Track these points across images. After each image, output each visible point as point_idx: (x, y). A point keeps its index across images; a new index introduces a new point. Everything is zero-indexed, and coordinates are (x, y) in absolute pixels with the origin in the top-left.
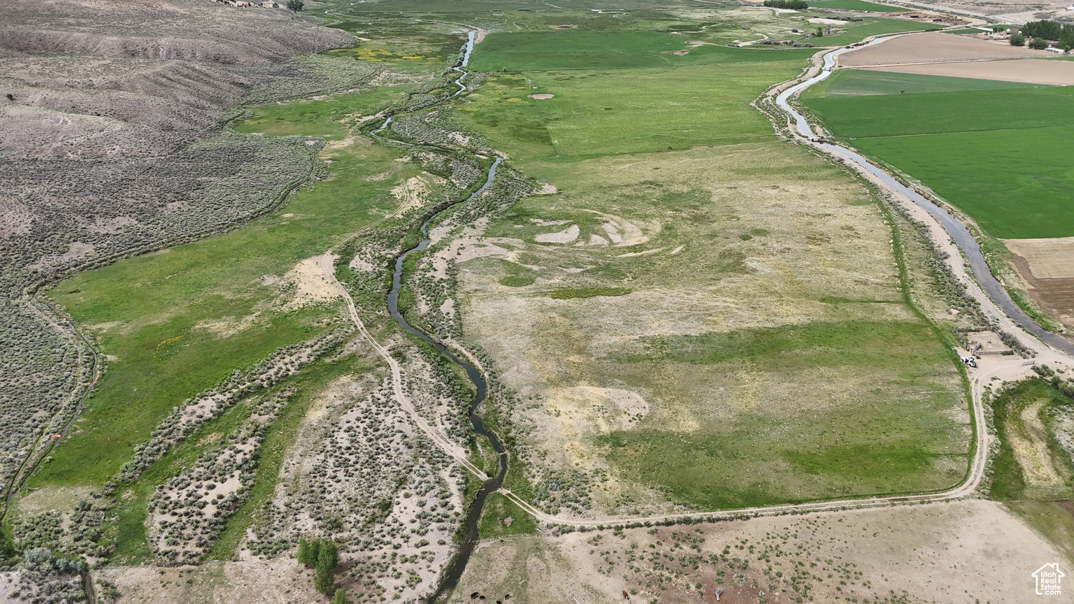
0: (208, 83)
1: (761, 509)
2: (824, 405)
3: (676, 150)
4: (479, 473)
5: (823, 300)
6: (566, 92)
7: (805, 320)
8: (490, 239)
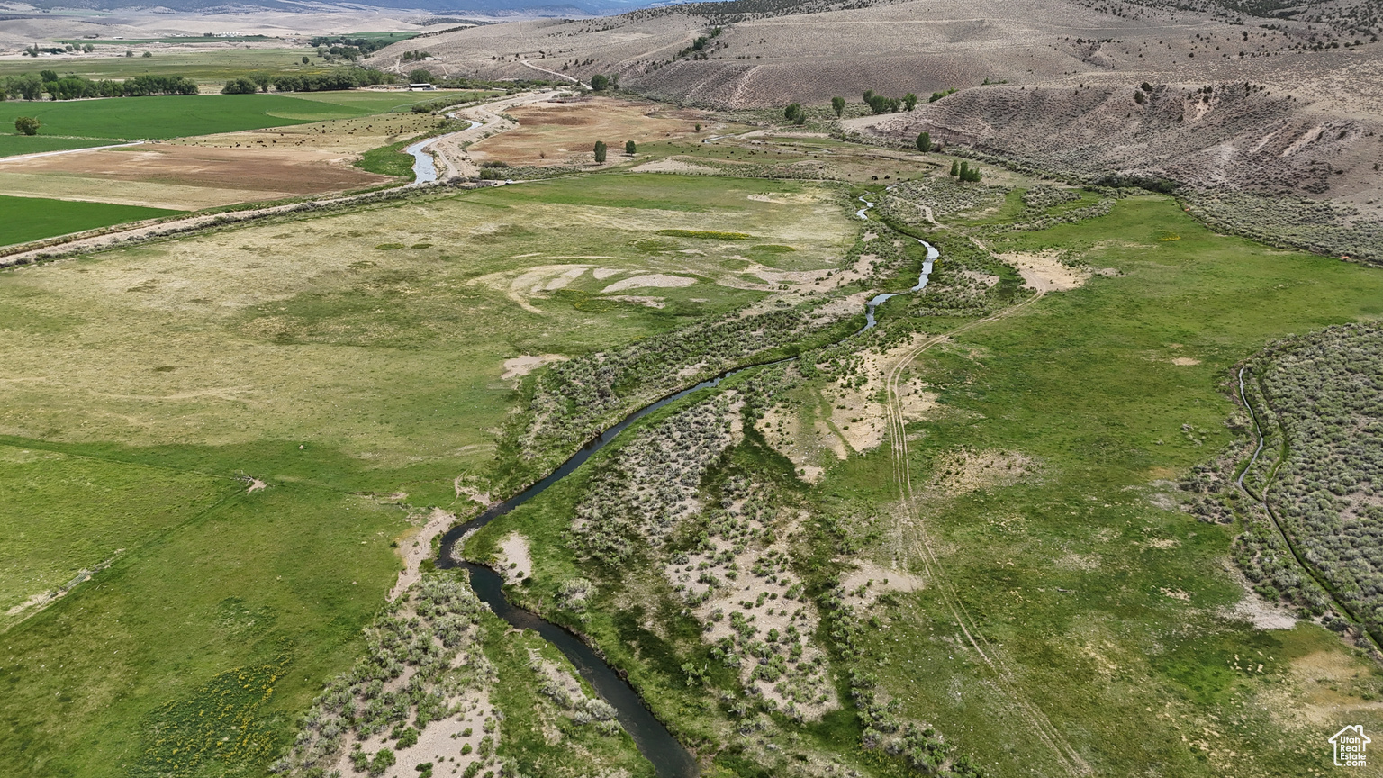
8: (765, 289)
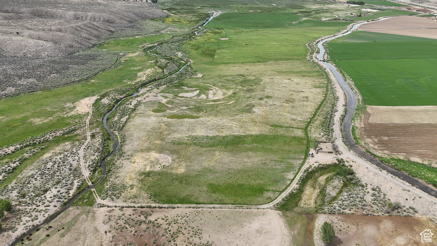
0: (97, 30)
1: (183, 205)
2: (239, 167)
3: (261, 62)
4: (89, 182)
5: (272, 126)
6: (234, 37)
7: (258, 133)
8: (161, 94)
